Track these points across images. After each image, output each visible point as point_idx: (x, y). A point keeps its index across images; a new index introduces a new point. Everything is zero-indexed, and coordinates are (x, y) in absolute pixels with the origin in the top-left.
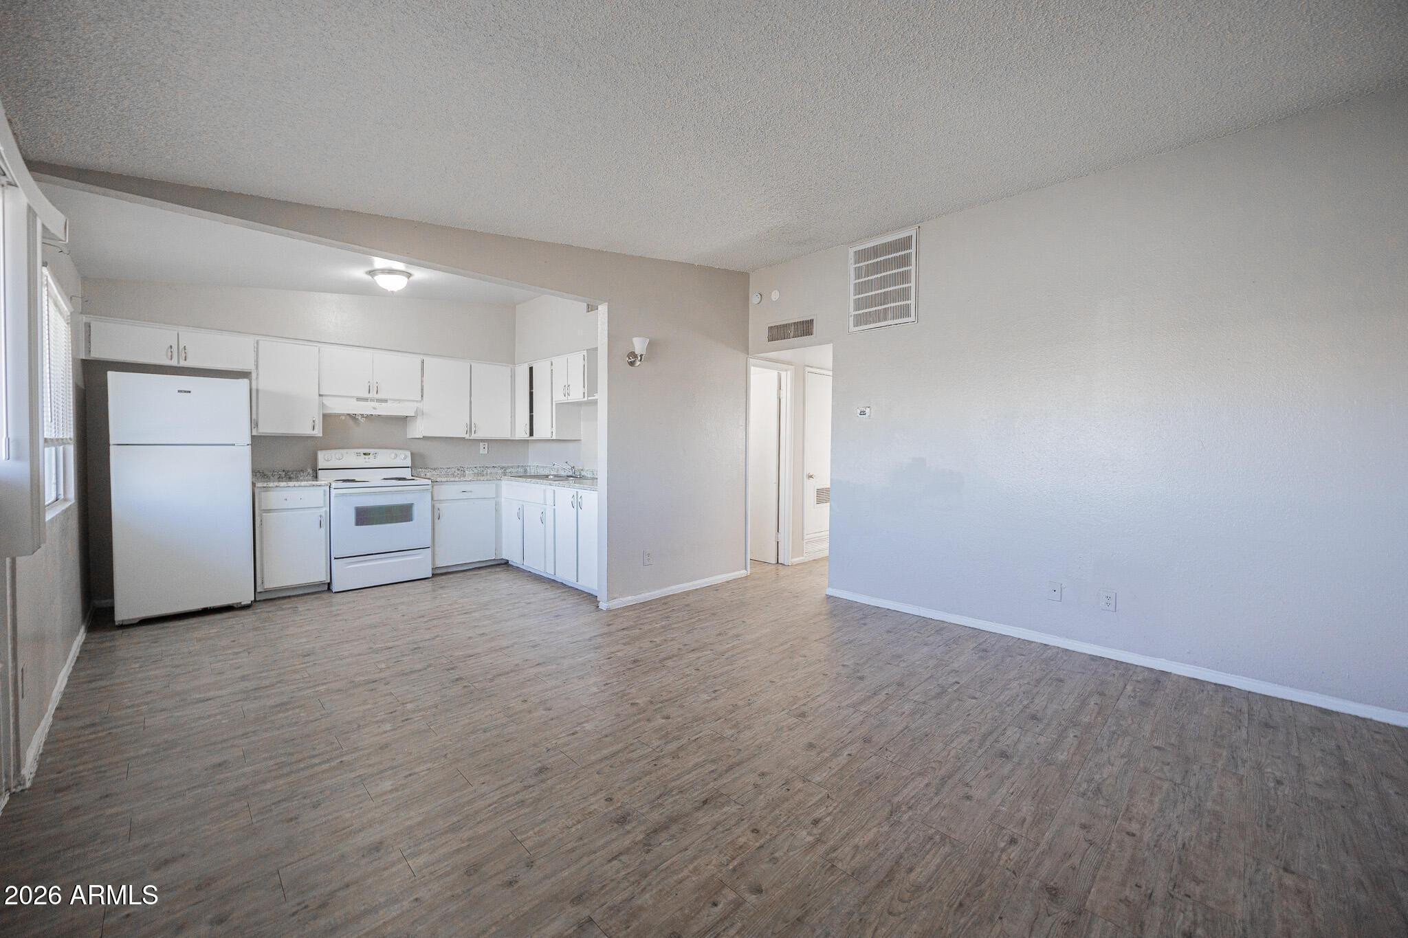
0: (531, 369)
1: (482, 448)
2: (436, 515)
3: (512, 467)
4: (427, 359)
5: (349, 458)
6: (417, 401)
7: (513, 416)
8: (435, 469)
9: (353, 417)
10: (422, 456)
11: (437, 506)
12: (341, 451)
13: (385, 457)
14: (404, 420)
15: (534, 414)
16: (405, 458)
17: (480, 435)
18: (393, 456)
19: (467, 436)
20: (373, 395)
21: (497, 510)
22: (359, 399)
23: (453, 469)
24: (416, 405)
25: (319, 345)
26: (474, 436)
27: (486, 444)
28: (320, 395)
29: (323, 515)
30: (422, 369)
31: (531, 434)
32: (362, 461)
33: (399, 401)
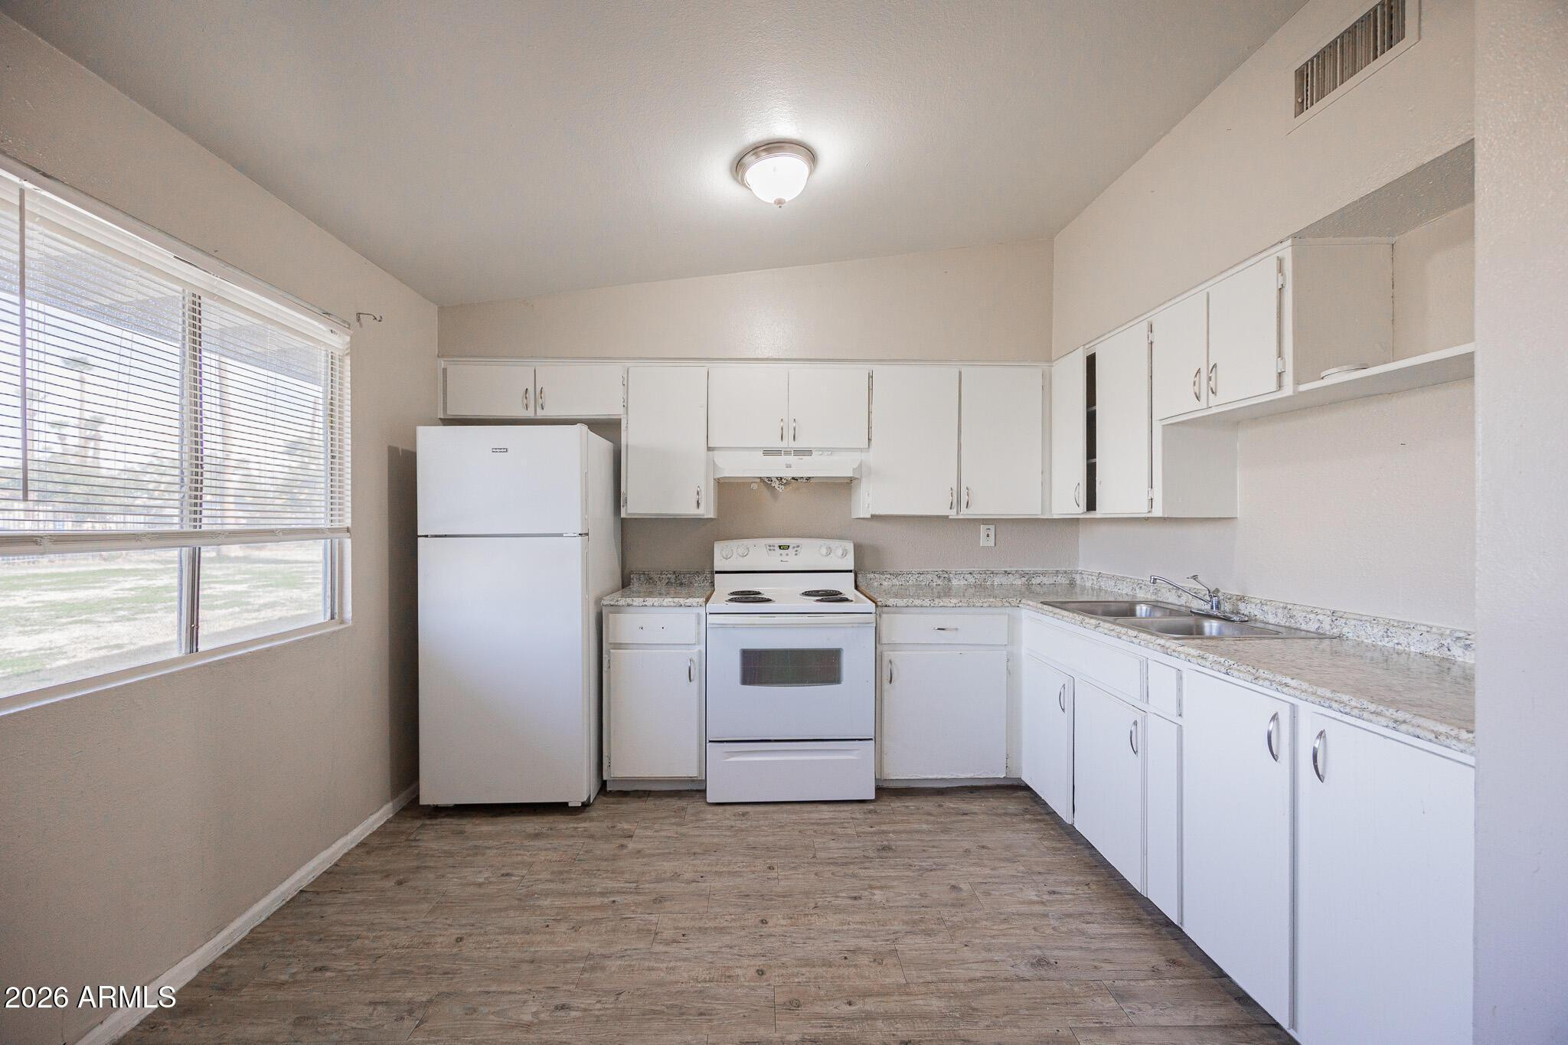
0: (1091, 361)
1: (983, 535)
2: (883, 674)
3: (1044, 574)
4: (879, 370)
5: (755, 553)
6: (861, 450)
7: (1047, 470)
8: (896, 575)
9: (766, 482)
10: (876, 551)
11: (888, 655)
12: (746, 542)
13: (811, 553)
14: (845, 486)
15: (1098, 460)
16: (844, 554)
17: (976, 511)
18: (824, 551)
19: (952, 514)
20: (788, 443)
21: (1012, 672)
22: (768, 452)
23: (929, 576)
24: (857, 457)
25: (708, 365)
26: (965, 513)
27: (992, 527)
28: (709, 449)
29: (695, 659)
30: (870, 389)
31: (1091, 505)
32: (775, 561)
33: (832, 450)
